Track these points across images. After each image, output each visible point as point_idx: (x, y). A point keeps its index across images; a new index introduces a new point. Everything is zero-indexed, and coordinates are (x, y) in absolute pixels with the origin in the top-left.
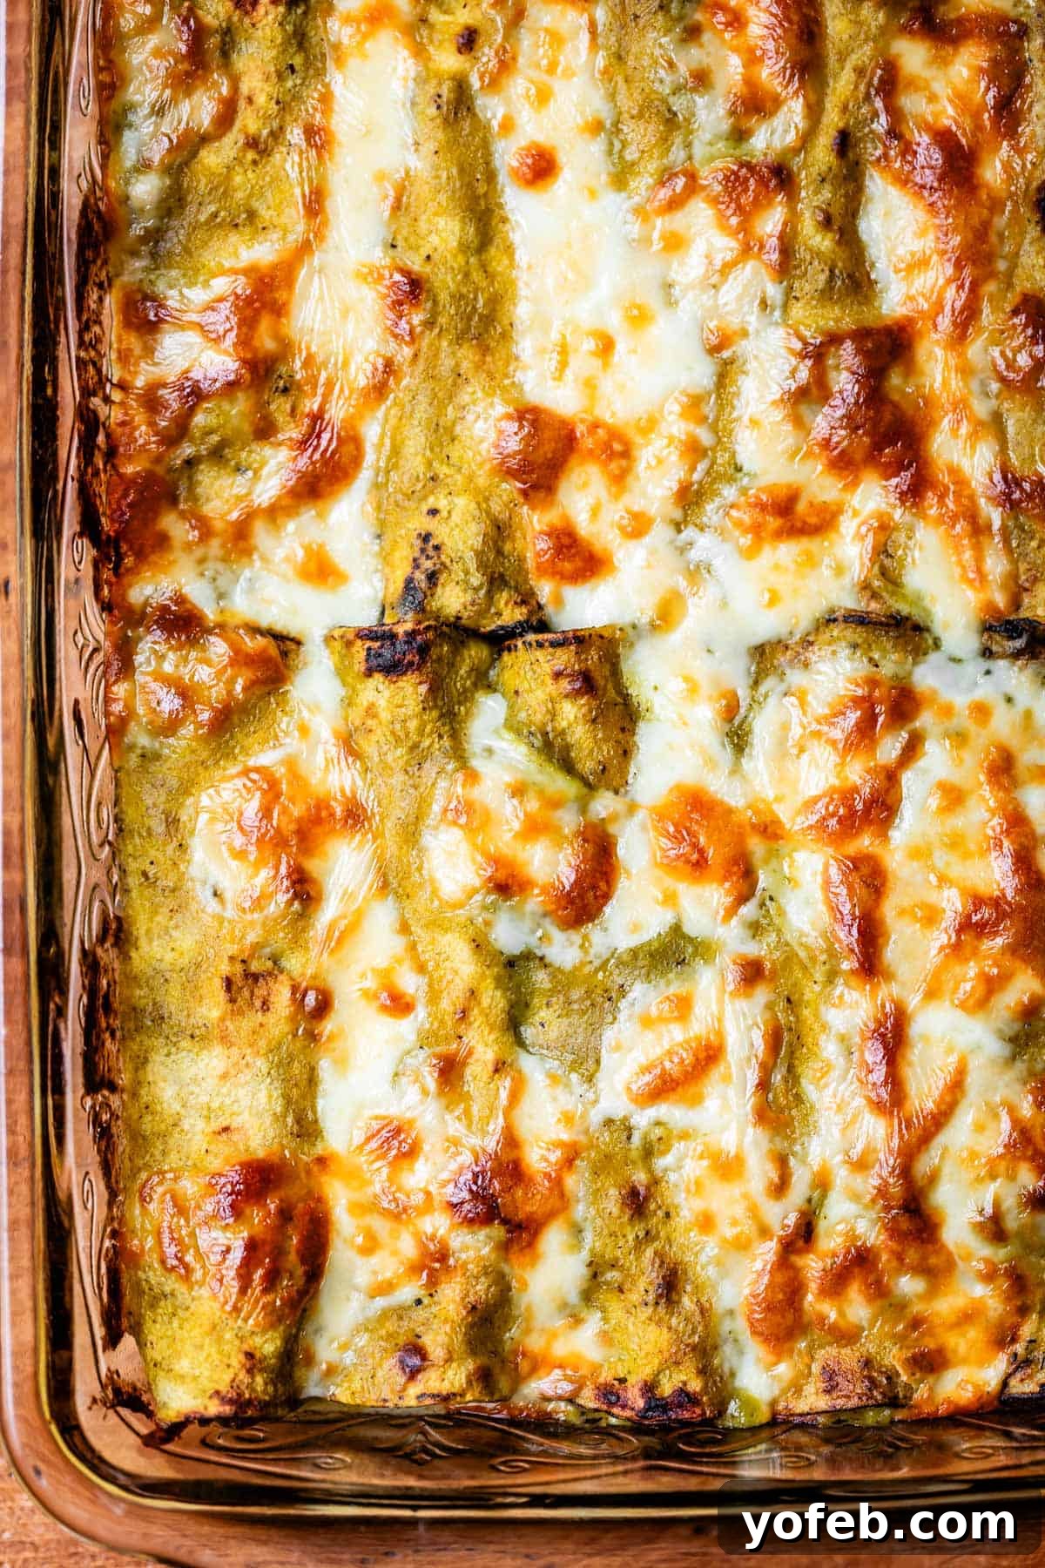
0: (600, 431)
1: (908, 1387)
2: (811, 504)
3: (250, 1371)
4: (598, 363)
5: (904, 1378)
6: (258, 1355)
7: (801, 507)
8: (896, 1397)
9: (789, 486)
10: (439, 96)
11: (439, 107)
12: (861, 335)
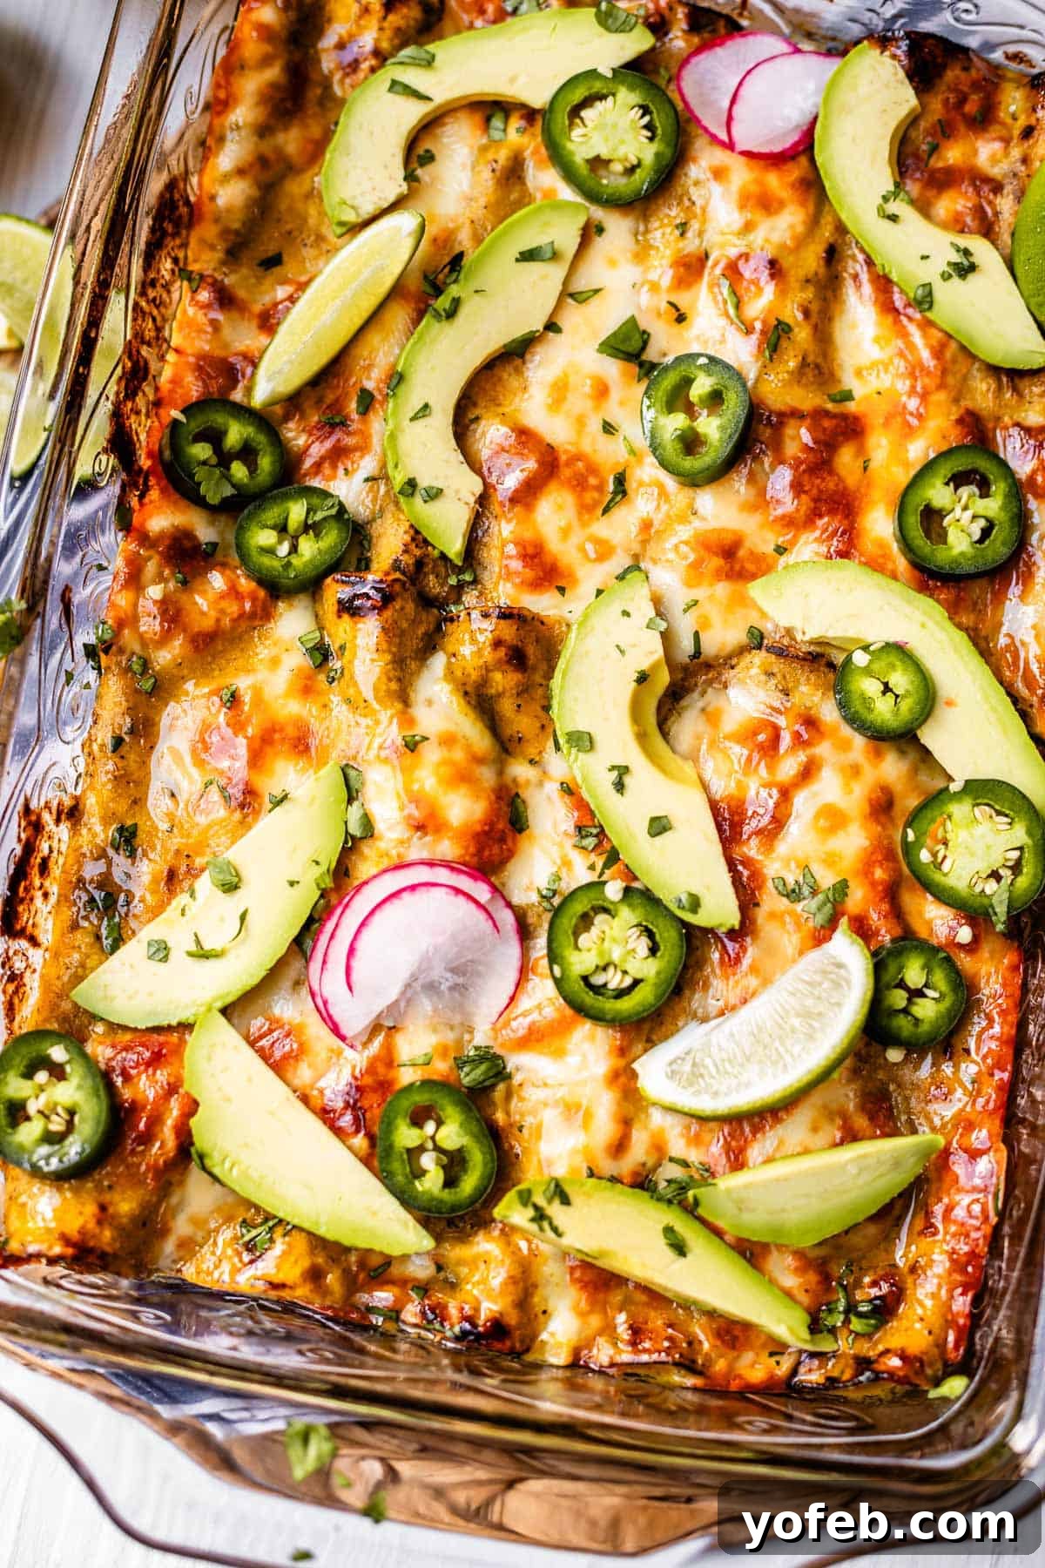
0: (580, 464)
1: (707, 1357)
2: (752, 553)
3: (100, 1222)
4: (589, 404)
5: (706, 1346)
6: (111, 1210)
7: (742, 553)
8: (694, 1361)
9: (734, 532)
10: (496, 161)
11: (493, 171)
12: (819, 414)
